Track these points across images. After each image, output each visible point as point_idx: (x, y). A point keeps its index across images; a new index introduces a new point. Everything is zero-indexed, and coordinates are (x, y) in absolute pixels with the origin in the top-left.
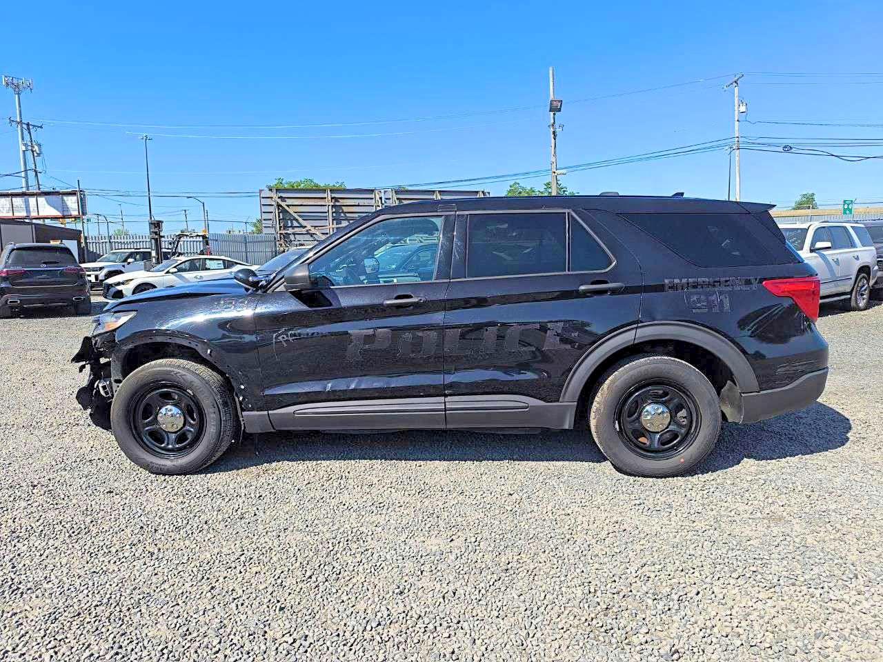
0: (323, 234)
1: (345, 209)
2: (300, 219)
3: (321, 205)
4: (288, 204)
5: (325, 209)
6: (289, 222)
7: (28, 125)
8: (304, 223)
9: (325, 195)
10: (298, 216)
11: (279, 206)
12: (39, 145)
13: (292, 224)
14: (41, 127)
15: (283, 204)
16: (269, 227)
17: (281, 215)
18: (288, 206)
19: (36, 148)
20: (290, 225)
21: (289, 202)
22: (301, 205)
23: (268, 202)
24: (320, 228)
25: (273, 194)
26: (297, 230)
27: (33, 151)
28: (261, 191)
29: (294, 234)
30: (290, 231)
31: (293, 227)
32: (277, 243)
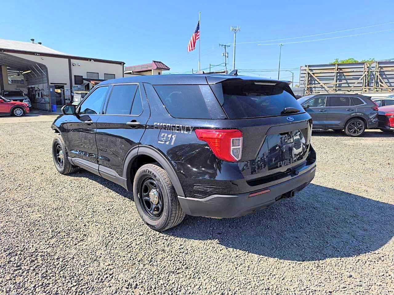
0: (328, 87)
1: (345, 74)
2: (318, 80)
3: (332, 73)
4: (313, 72)
5: (334, 74)
6: (313, 81)
7: (225, 46)
8: (320, 82)
9: (334, 67)
10: (317, 78)
11: (309, 74)
12: (228, 53)
13: (315, 82)
14: (230, 46)
15: (311, 73)
16: (302, 84)
17: (310, 78)
18: (313, 74)
19: (227, 55)
20: (313, 83)
21: (314, 71)
22: (321, 73)
23: (304, 72)
24: (327, 84)
25: (307, 68)
26: (316, 85)
27: (225, 56)
28: (301, 67)
29: (315, 87)
30: (313, 86)
31: (315, 84)
32: (305, 92)
